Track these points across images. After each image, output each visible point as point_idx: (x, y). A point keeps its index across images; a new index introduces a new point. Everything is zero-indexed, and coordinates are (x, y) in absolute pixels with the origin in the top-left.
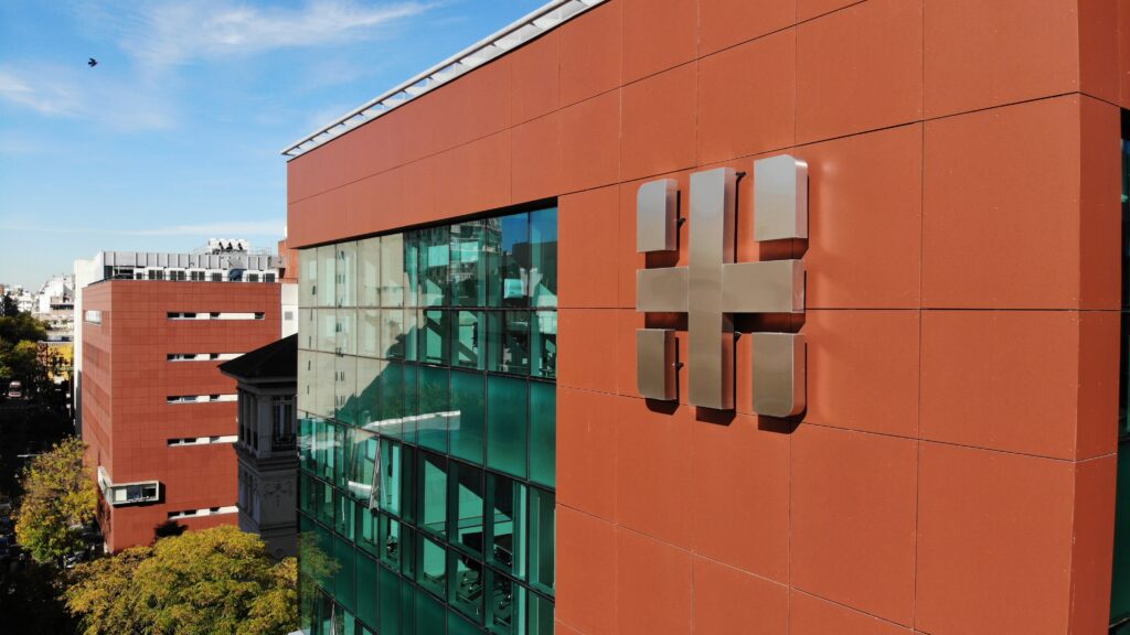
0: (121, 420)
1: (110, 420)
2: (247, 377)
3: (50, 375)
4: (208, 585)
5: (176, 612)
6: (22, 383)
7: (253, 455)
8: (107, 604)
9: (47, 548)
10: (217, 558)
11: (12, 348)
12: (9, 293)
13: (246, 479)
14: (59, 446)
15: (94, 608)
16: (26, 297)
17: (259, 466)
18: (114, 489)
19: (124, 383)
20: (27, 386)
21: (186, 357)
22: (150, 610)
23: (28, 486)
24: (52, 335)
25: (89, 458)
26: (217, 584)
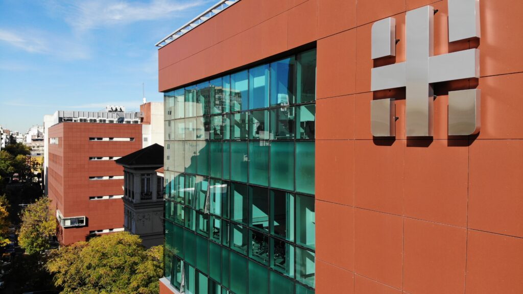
0: (68, 188)
1: (63, 188)
2: (129, 165)
3: (32, 170)
4: (117, 259)
5: (101, 271)
6: (19, 174)
7: (132, 202)
8: (67, 268)
9: (33, 248)
10: (120, 246)
11: (14, 158)
12: (12, 134)
13: (128, 214)
14: (38, 200)
15: (61, 270)
16: (20, 136)
17: (135, 207)
18: (65, 220)
19: (70, 170)
20: (22, 176)
21: (98, 158)
22: (89, 271)
23: (24, 219)
24: (32, 153)
25: (52, 206)
26: (120, 258)
